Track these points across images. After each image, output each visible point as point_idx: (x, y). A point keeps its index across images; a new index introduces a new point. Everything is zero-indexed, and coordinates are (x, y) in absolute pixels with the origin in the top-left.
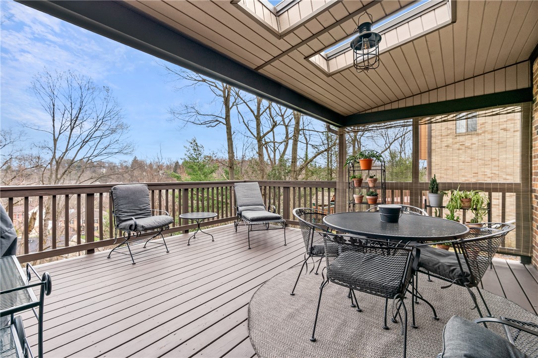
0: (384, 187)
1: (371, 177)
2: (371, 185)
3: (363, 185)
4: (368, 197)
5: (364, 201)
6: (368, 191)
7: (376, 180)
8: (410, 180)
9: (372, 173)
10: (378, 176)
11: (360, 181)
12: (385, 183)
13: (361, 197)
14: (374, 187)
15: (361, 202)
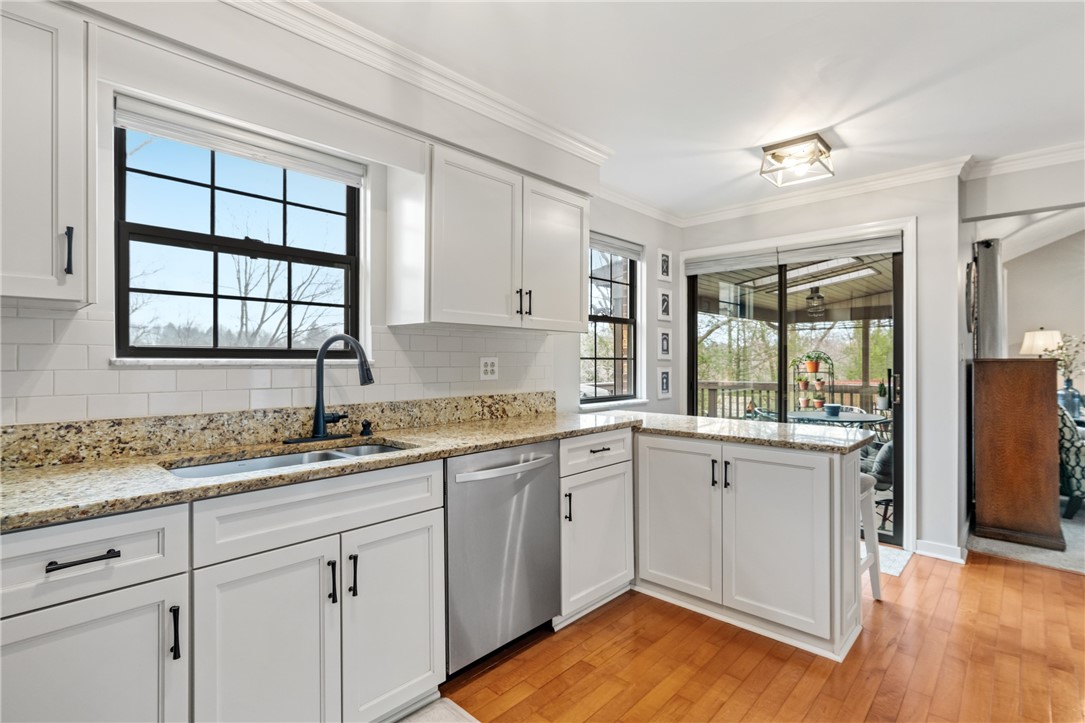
0: (833, 390)
1: (819, 380)
2: (818, 388)
3: (810, 387)
4: (815, 401)
5: (811, 404)
6: (815, 394)
7: (823, 383)
8: (860, 384)
9: (819, 376)
10: (826, 379)
11: (806, 384)
12: (833, 386)
13: (808, 401)
14: (822, 390)
15: (807, 406)
